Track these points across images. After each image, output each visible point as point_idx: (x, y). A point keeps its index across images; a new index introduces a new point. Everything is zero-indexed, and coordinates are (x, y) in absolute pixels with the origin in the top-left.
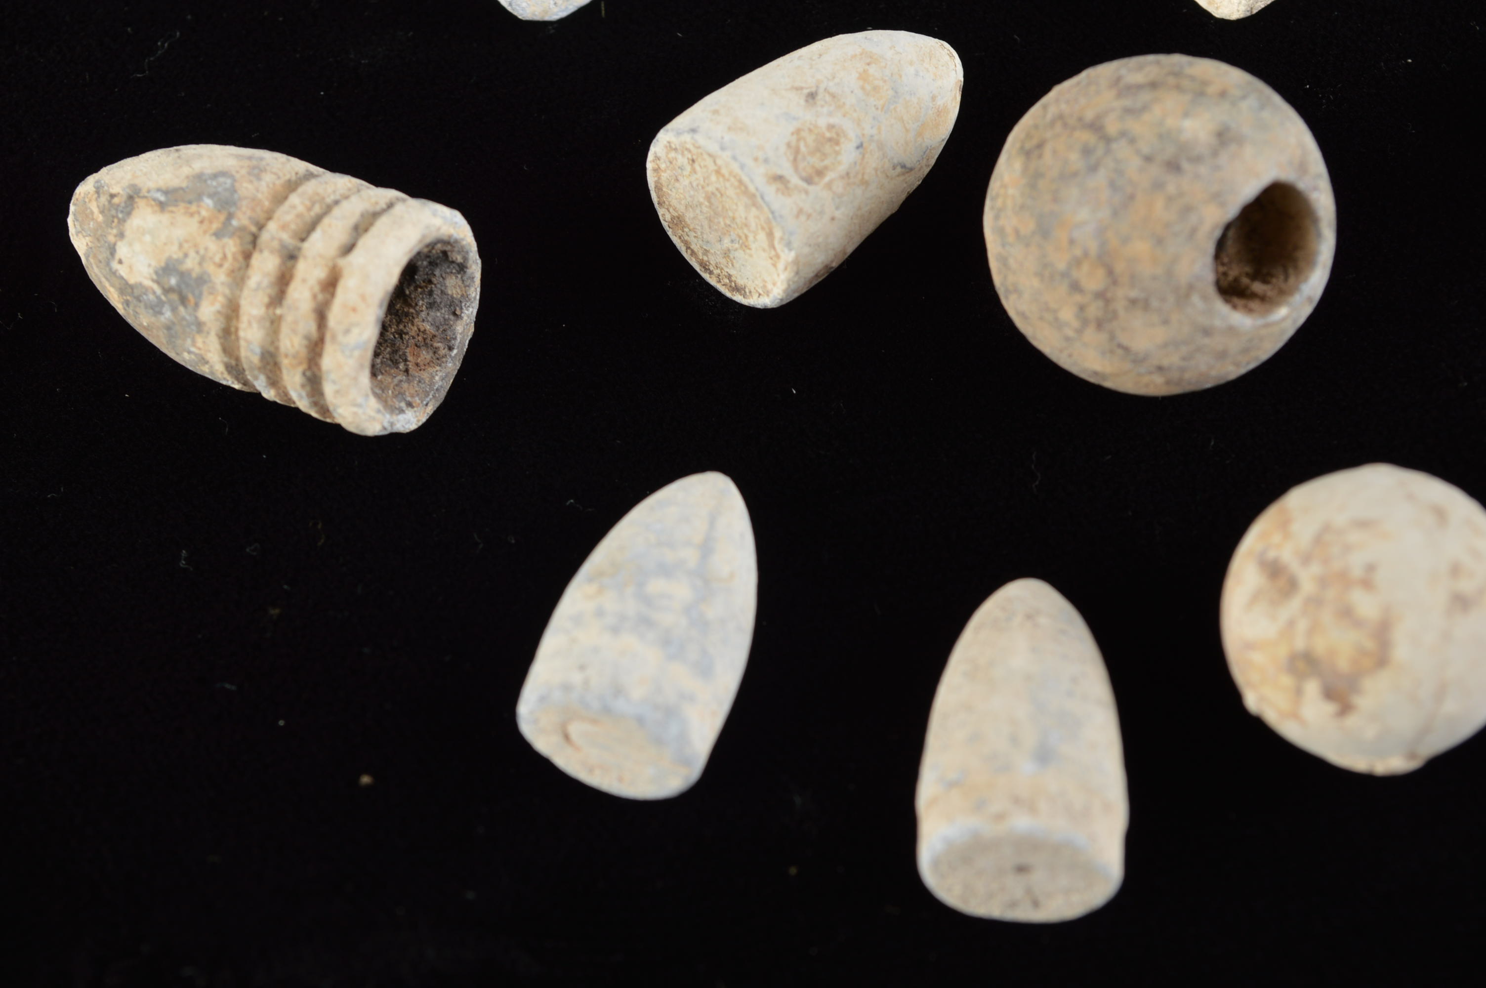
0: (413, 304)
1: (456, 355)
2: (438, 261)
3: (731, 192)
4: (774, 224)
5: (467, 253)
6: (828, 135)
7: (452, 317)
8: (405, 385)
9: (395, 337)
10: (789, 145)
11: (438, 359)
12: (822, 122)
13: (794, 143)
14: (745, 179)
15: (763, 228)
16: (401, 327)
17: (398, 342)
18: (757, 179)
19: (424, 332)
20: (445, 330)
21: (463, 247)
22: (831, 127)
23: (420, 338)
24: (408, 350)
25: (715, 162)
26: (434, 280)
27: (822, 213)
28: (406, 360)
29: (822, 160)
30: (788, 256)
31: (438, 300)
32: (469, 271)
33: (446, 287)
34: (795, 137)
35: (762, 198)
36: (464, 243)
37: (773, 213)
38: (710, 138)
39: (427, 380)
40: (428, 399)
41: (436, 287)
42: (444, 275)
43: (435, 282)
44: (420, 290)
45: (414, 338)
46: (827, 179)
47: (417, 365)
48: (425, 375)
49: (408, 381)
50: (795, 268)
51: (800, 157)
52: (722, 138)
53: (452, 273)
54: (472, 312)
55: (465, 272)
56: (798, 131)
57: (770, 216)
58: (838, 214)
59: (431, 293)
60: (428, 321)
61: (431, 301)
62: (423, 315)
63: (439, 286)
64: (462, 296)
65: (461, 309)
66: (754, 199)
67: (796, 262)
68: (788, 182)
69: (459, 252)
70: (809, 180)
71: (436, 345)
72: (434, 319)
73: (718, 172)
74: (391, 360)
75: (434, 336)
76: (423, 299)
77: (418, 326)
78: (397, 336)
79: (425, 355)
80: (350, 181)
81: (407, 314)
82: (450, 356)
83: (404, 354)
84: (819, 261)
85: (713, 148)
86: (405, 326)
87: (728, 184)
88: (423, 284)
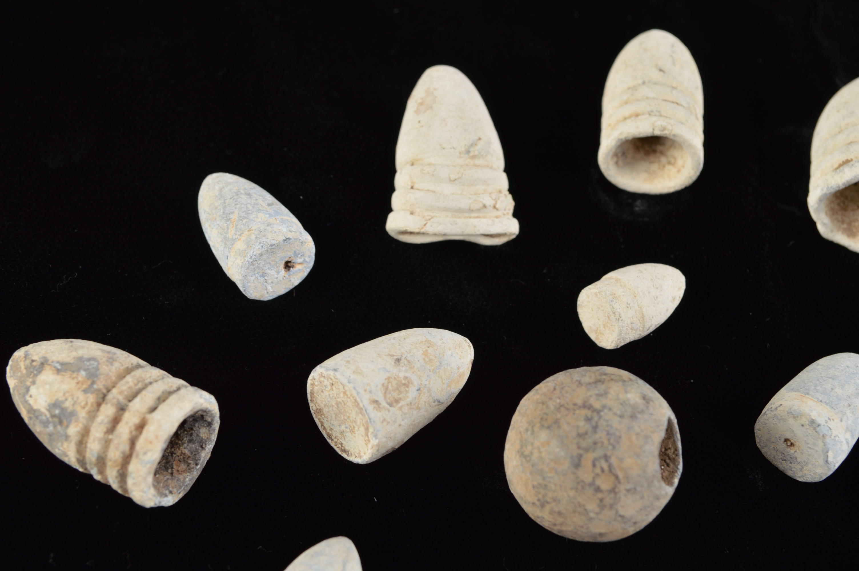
0: (181, 439)
1: (199, 468)
2: (198, 419)
3: (350, 404)
4: (370, 425)
5: (214, 417)
6: (404, 382)
7: (200, 448)
8: (170, 481)
9: (168, 455)
10: (383, 385)
11: (189, 469)
12: (402, 375)
13: (386, 384)
14: (358, 400)
15: (363, 425)
16: (173, 450)
17: (170, 458)
18: (365, 401)
19: (184, 454)
20: (195, 455)
21: (212, 414)
22: (406, 378)
23: (182, 457)
24: (174, 463)
25: (344, 388)
26: (194, 428)
27: (395, 422)
28: (172, 468)
29: (399, 395)
30: (374, 442)
31: (195, 439)
32: (213, 426)
33: (200, 433)
34: (387, 381)
35: (366, 411)
36: (213, 412)
37: (370, 419)
38: (343, 376)
39: (182, 480)
40: (181, 490)
41: (194, 432)
42: (200, 427)
43: (195, 430)
44: (186, 432)
45: (178, 456)
46: (400, 405)
47: (178, 471)
48: (181, 477)
49: (172, 479)
50: (377, 448)
51: (388, 392)
52: (350, 377)
53: (204, 426)
54: (211, 447)
55: (211, 427)
56: (389, 378)
57: (369, 421)
58: (403, 423)
59: (191, 435)
60: (187, 449)
61: (191, 438)
62: (185, 445)
63: (196, 432)
64: (208, 438)
65: (206, 445)
66: (361, 410)
67: (378, 445)
68: (380, 404)
69: (210, 416)
70: (391, 405)
71: (190, 461)
72: (191, 448)
73: (345, 393)
74: (165, 467)
75: (189, 457)
76: (187, 437)
77: (181, 450)
78: (170, 454)
79: (183, 466)
80: (159, 372)
81: (177, 444)
82: (196, 468)
83: (172, 464)
84: (390, 445)
85: (345, 381)
86: (175, 450)
87: (349, 400)
88: (188, 430)
